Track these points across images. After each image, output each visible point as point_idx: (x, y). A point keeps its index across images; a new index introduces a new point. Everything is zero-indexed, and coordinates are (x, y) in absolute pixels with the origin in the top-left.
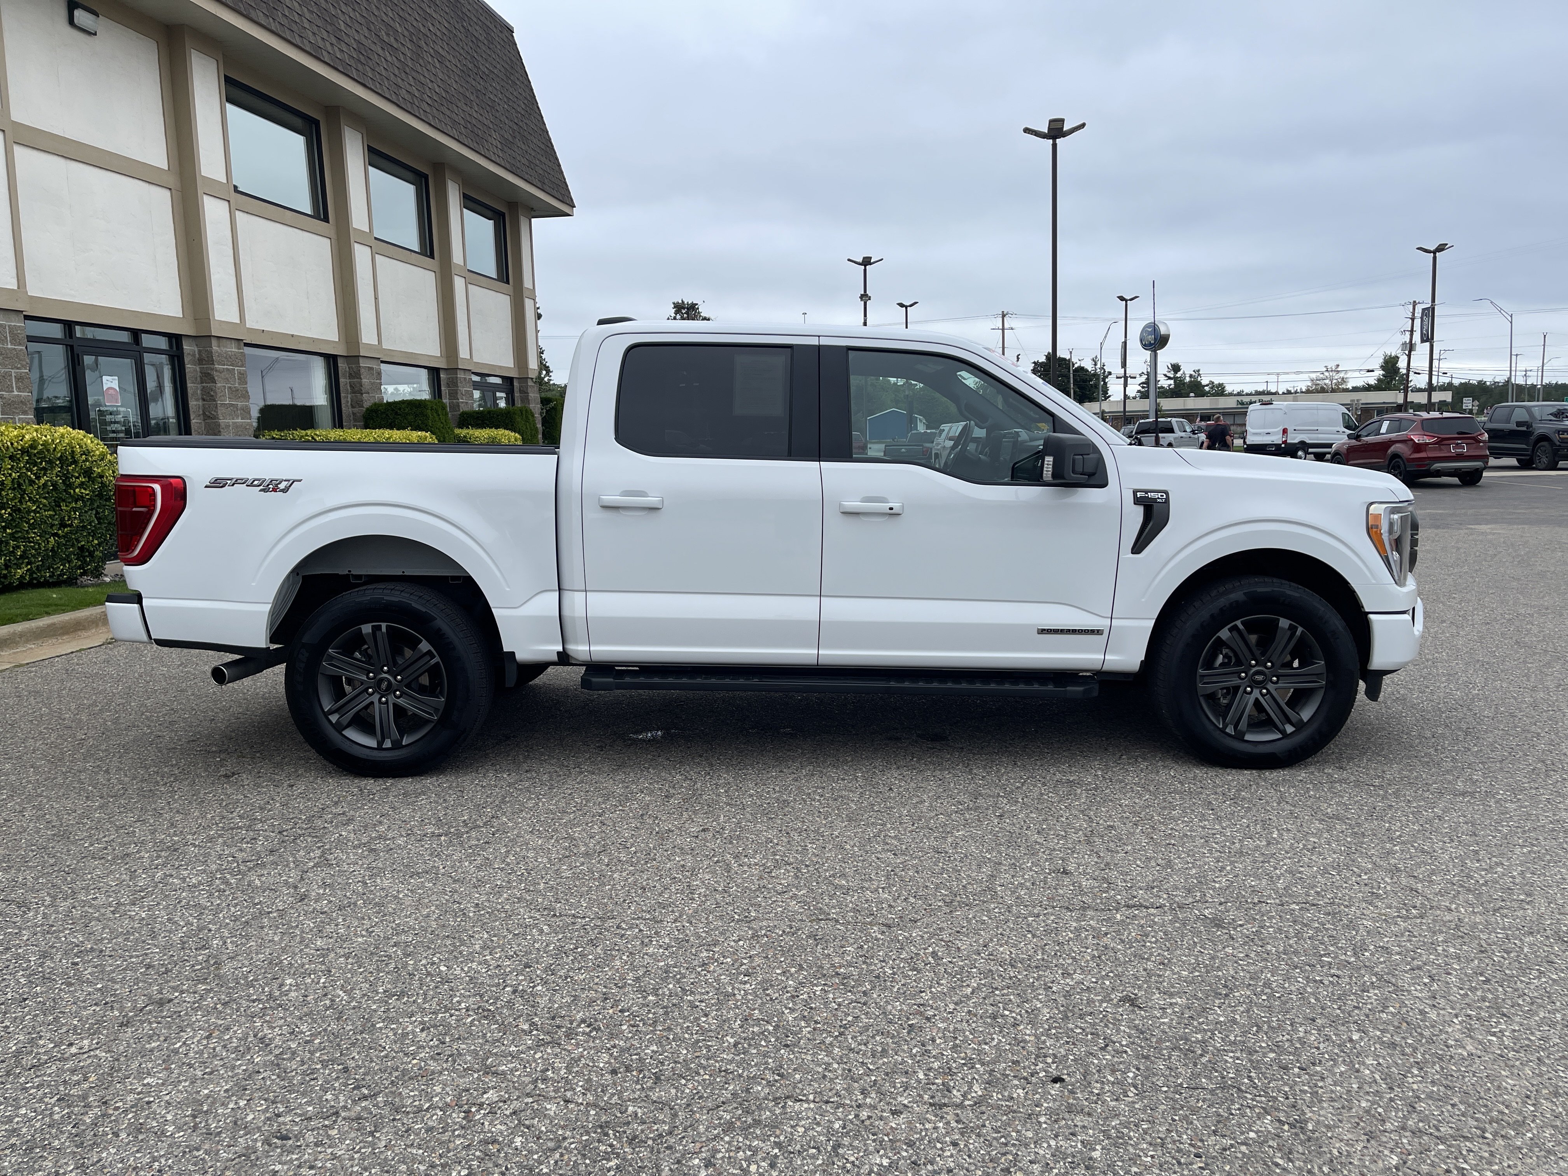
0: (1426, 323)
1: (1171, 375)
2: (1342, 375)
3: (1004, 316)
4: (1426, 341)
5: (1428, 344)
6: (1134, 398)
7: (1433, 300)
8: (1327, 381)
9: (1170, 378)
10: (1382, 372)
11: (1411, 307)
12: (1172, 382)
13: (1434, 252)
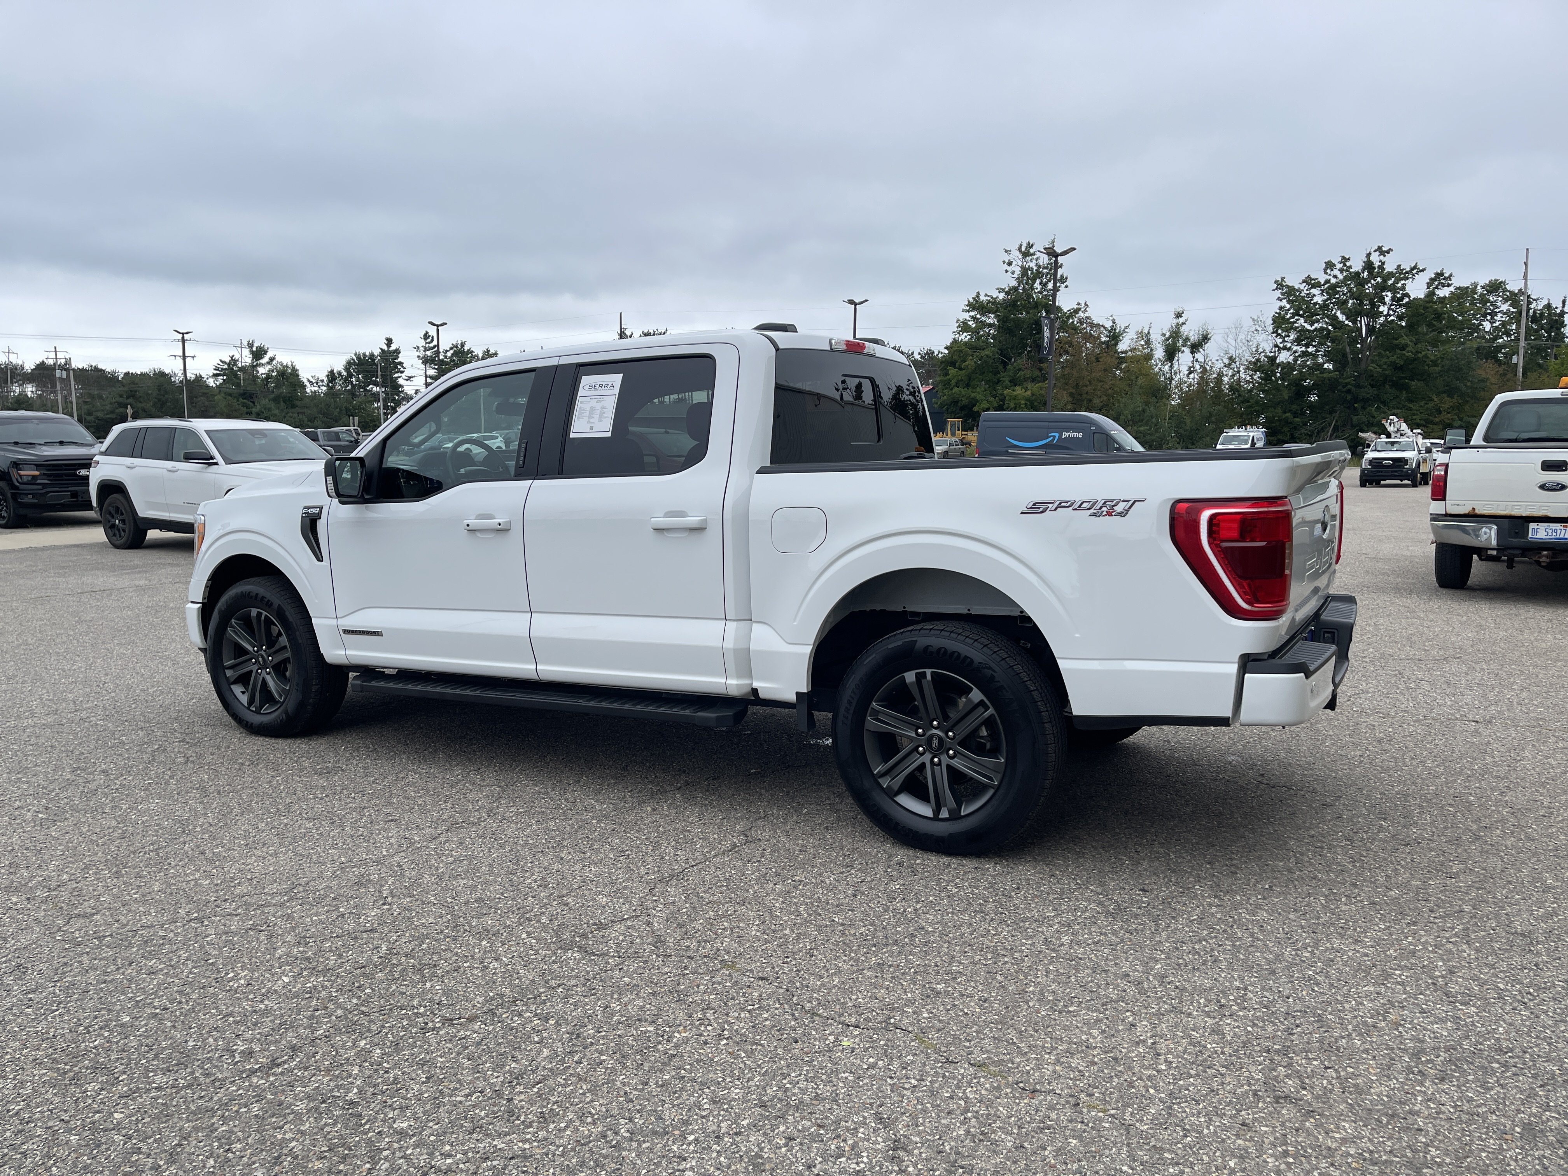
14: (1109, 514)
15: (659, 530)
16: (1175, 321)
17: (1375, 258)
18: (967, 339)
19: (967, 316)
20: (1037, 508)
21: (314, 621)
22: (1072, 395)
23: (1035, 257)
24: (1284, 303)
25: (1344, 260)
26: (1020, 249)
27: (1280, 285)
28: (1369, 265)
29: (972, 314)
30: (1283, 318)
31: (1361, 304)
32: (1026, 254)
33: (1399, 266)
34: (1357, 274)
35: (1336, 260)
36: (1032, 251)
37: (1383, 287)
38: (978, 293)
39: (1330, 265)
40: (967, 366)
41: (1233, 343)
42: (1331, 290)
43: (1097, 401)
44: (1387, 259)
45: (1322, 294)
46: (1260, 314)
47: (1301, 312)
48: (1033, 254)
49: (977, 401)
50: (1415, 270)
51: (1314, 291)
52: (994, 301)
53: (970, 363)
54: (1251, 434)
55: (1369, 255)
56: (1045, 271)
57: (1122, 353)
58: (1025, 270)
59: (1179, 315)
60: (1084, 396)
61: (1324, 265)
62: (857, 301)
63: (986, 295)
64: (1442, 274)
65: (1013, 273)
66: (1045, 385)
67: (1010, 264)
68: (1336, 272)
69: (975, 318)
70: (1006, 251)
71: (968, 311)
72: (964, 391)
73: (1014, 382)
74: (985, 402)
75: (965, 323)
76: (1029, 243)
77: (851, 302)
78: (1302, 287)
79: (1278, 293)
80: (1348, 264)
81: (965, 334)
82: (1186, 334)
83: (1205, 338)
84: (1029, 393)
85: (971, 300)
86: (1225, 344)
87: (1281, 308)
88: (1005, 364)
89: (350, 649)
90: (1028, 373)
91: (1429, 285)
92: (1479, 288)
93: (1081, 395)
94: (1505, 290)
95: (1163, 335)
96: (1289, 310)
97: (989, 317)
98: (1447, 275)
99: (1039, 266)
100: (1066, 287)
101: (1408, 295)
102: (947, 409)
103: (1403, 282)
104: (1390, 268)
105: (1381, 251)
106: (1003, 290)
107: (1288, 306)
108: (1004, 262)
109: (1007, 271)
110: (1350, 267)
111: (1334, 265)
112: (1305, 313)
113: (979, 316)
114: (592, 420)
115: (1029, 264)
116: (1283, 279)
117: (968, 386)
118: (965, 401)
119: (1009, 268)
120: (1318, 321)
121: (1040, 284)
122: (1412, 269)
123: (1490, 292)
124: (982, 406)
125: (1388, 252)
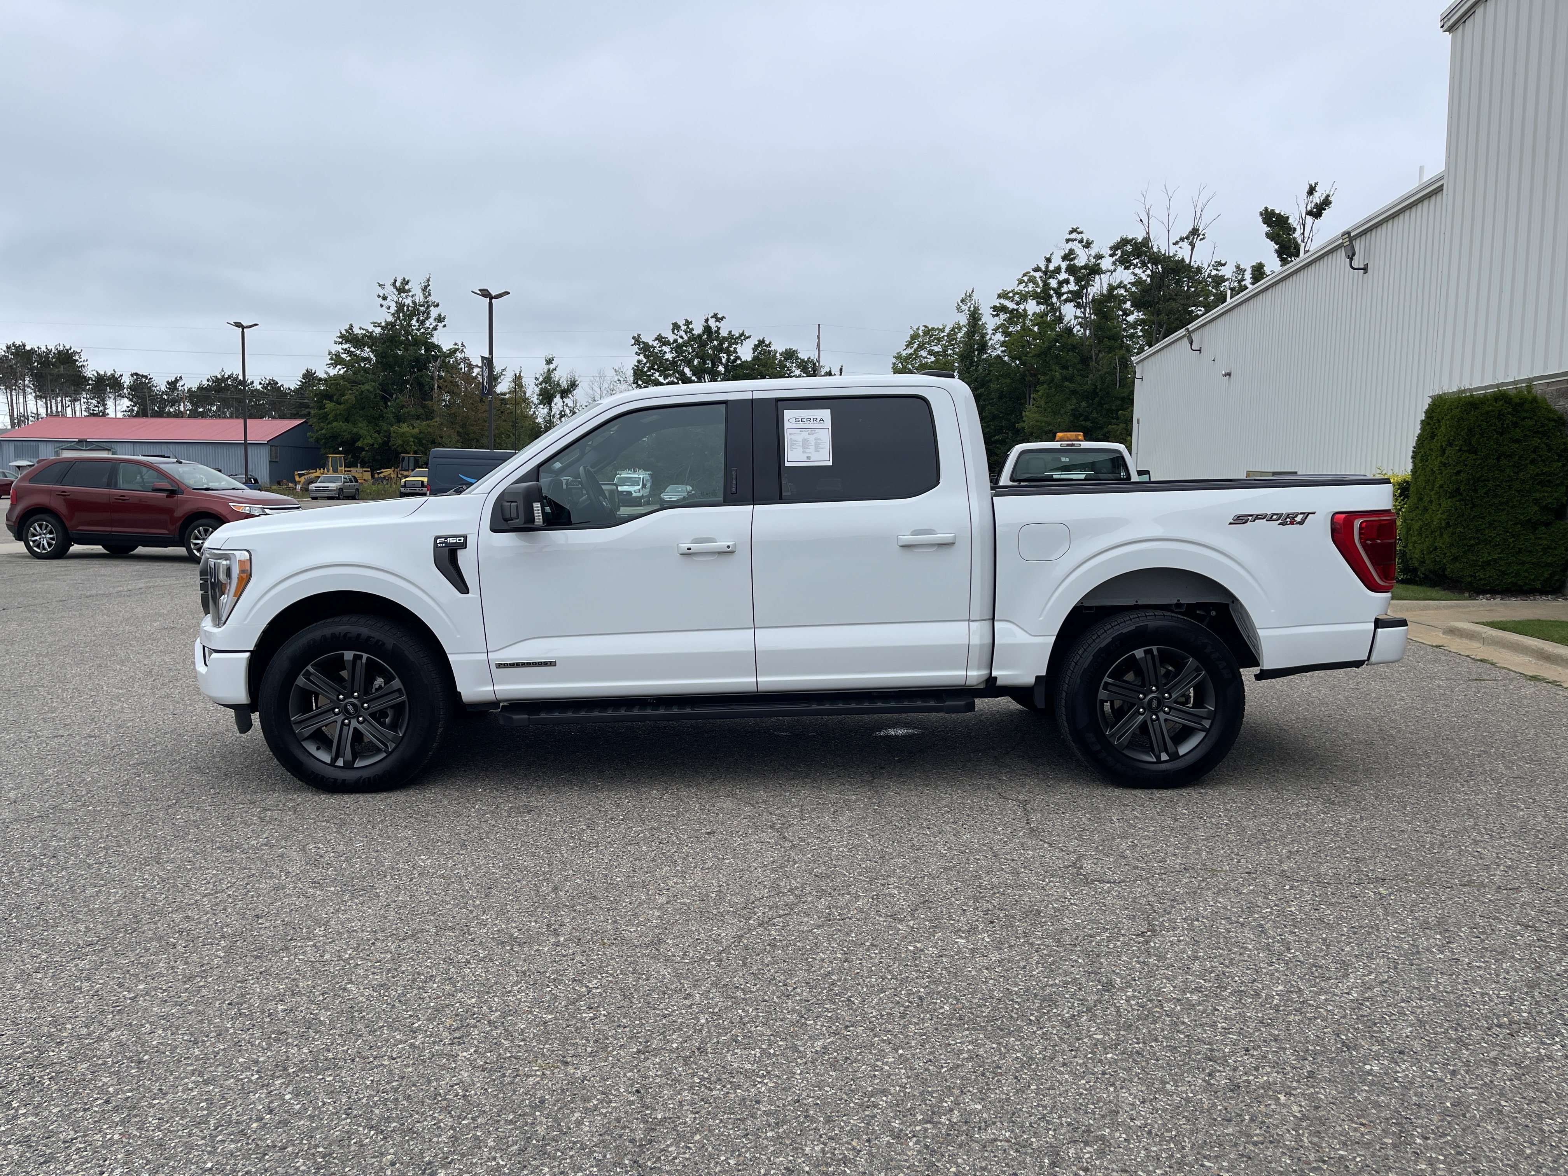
14: (1292, 523)
15: (907, 547)
16: (548, 367)
17: (712, 323)
18: (341, 372)
19: (339, 348)
20: (1240, 520)
21: (451, 658)
22: (459, 433)
23: (410, 294)
24: (641, 357)
25: (688, 323)
26: (394, 284)
27: (637, 340)
28: (707, 329)
29: (346, 346)
30: (642, 370)
31: (705, 363)
32: (401, 290)
33: (730, 332)
34: (700, 336)
35: (681, 323)
36: (407, 287)
37: (720, 349)
38: (351, 325)
39: (676, 327)
40: (347, 401)
41: (598, 390)
42: (679, 349)
43: (484, 441)
44: (721, 325)
45: (671, 352)
46: (620, 366)
47: (656, 367)
48: (409, 291)
49: (361, 437)
50: (743, 337)
51: (666, 349)
52: (370, 336)
53: (349, 396)
54: (641, 476)
55: (707, 320)
56: (422, 309)
57: (502, 394)
58: (400, 307)
59: (549, 362)
60: (472, 436)
61: (672, 327)
62: (245, 324)
63: (361, 328)
64: (763, 342)
65: (388, 308)
66: (431, 422)
67: (385, 298)
68: (682, 333)
69: (349, 351)
70: (380, 285)
71: (341, 343)
72: (345, 426)
73: (399, 419)
74: (369, 437)
75: (337, 355)
76: (404, 279)
77: (238, 325)
78: (655, 343)
79: (636, 348)
80: (691, 326)
81: (339, 367)
82: (556, 379)
83: (573, 385)
84: (416, 430)
85: (344, 332)
86: (591, 392)
87: (639, 361)
88: (385, 400)
89: (500, 683)
90: (411, 409)
91: (754, 350)
92: (778, 355)
93: (468, 435)
94: (797, 358)
95: (537, 379)
96: (645, 364)
97: (362, 351)
98: (767, 343)
99: (414, 303)
100: (445, 326)
101: (739, 358)
102: (325, 443)
103: (734, 346)
104: (724, 333)
105: (718, 320)
106: (379, 325)
107: (645, 360)
108: (379, 296)
109: (382, 306)
110: (692, 329)
111: (680, 327)
112: (659, 367)
113: (352, 349)
114: (807, 450)
115: (405, 300)
116: (639, 335)
117: (347, 420)
118: (347, 436)
119: (384, 303)
120: (670, 375)
121: (418, 321)
122: (741, 335)
123: (786, 359)
124: (366, 441)
125: (722, 319)
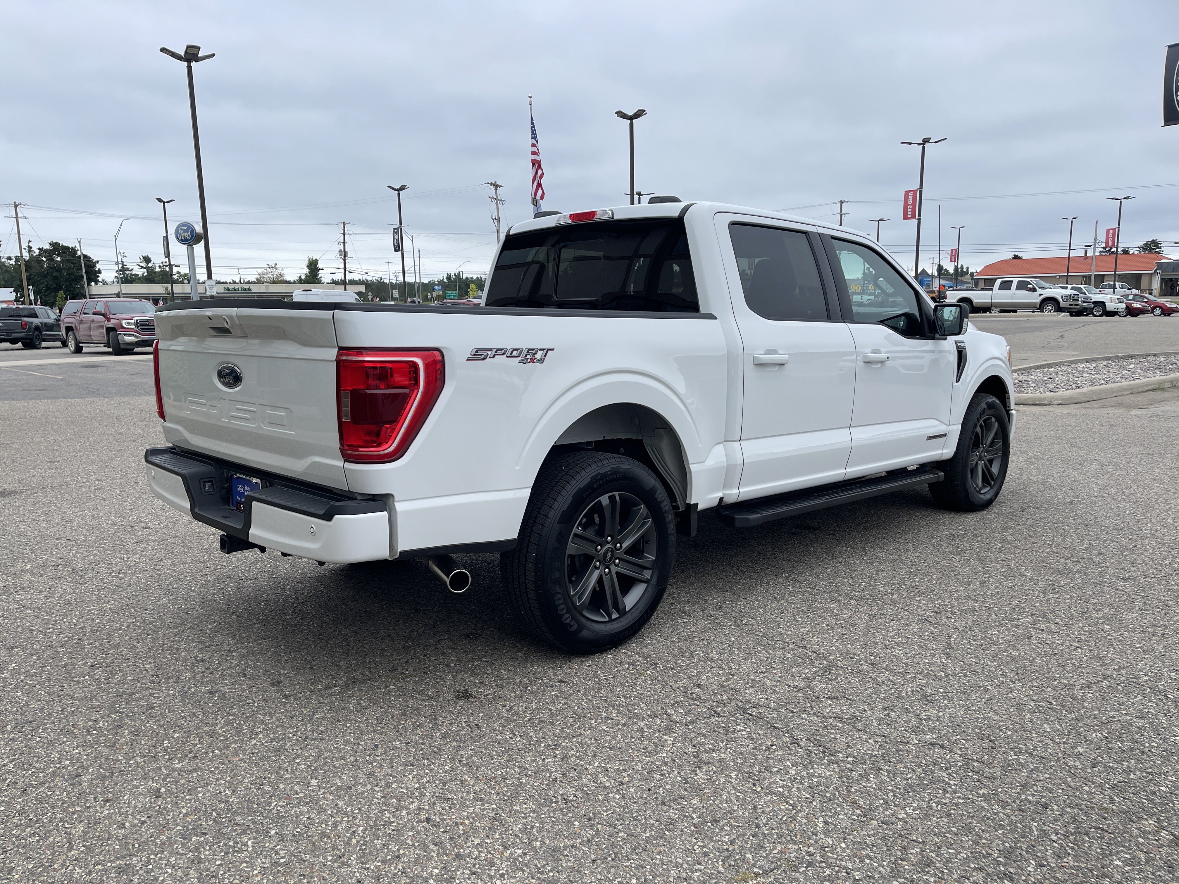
0: (396, 238)
1: (144, 265)
2: (280, 271)
3: (16, 206)
4: (399, 250)
5: (400, 253)
6: (113, 282)
7: (401, 223)
8: (270, 275)
9: (142, 267)
10: (308, 270)
11: (342, 226)
12: (145, 270)
13: (398, 190)
